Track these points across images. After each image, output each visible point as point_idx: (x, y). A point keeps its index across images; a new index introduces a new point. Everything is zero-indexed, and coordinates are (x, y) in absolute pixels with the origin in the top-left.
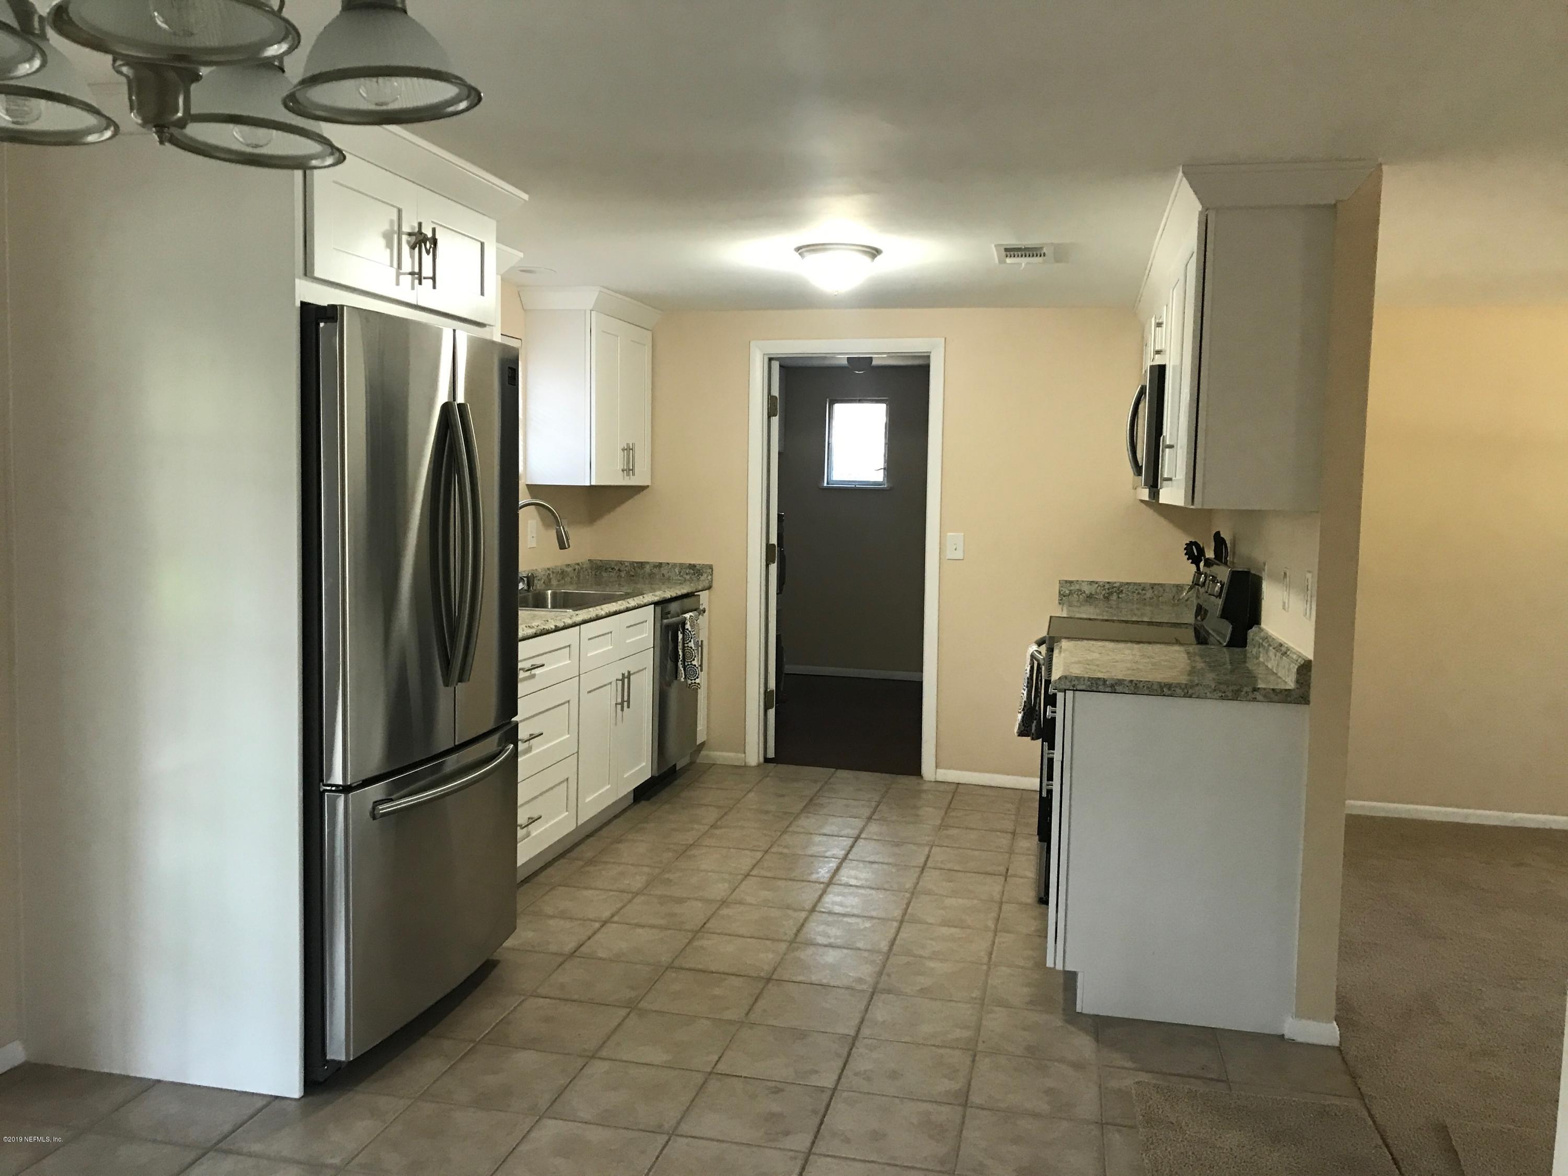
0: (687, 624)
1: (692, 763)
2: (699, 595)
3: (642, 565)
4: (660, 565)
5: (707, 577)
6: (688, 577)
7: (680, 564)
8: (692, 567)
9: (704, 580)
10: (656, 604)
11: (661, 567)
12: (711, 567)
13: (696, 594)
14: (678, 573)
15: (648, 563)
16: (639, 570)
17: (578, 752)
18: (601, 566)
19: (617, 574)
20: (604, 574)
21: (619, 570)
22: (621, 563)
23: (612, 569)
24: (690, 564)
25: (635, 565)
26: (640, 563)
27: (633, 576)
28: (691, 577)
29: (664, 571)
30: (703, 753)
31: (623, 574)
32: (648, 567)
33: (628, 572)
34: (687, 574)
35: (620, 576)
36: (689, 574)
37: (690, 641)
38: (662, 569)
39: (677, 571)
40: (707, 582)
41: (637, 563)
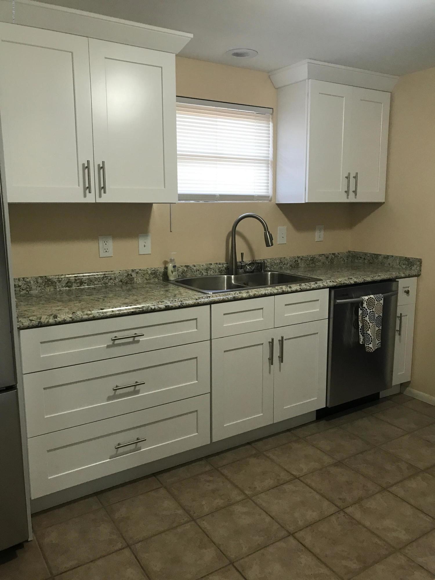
0: (364, 303)
1: (400, 393)
2: (398, 281)
3: (377, 256)
4: (387, 257)
5: (417, 267)
6: (404, 267)
7: (400, 257)
8: (407, 259)
9: (414, 270)
10: (331, 288)
11: (388, 258)
12: (420, 261)
13: (397, 280)
14: (398, 263)
15: (380, 255)
16: (375, 260)
17: (211, 393)
18: (354, 256)
19: (363, 262)
20: (356, 261)
21: (364, 259)
22: (366, 254)
23: (361, 258)
24: (406, 258)
25: (373, 256)
26: (376, 254)
27: (372, 263)
28: (406, 267)
29: (390, 261)
30: (408, 389)
31: (366, 261)
32: (380, 257)
33: (369, 260)
34: (404, 264)
35: (364, 263)
36: (405, 264)
37: (366, 317)
38: (389, 260)
39: (398, 262)
40: (416, 271)
41: (375, 254)
